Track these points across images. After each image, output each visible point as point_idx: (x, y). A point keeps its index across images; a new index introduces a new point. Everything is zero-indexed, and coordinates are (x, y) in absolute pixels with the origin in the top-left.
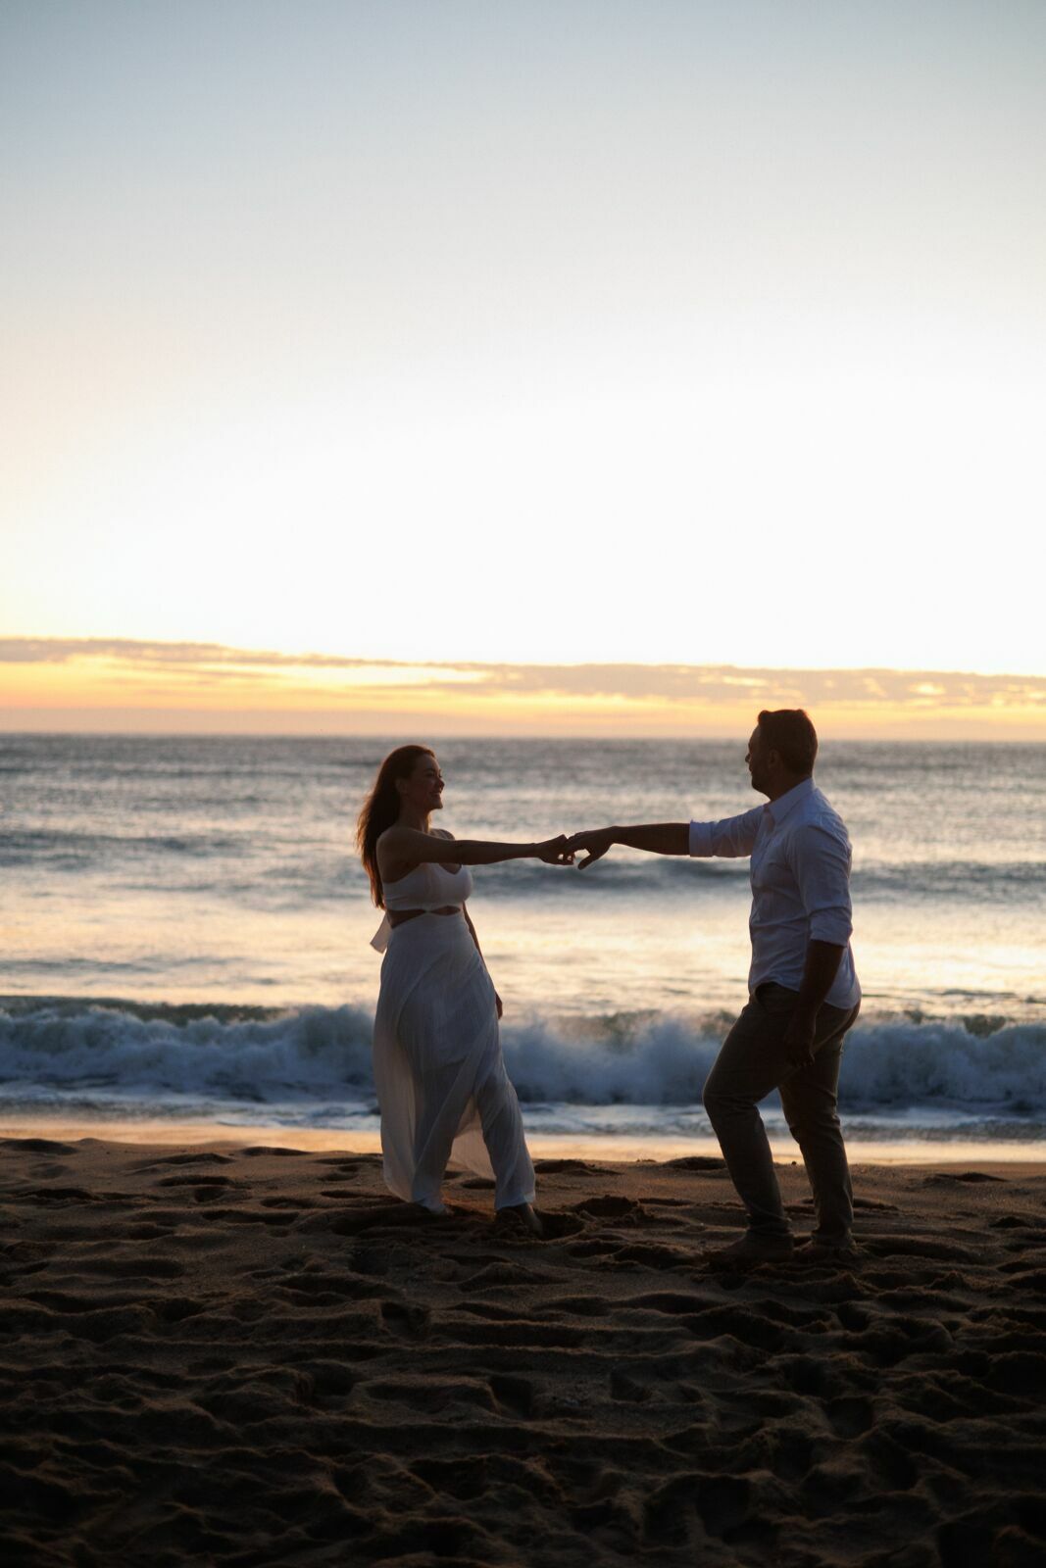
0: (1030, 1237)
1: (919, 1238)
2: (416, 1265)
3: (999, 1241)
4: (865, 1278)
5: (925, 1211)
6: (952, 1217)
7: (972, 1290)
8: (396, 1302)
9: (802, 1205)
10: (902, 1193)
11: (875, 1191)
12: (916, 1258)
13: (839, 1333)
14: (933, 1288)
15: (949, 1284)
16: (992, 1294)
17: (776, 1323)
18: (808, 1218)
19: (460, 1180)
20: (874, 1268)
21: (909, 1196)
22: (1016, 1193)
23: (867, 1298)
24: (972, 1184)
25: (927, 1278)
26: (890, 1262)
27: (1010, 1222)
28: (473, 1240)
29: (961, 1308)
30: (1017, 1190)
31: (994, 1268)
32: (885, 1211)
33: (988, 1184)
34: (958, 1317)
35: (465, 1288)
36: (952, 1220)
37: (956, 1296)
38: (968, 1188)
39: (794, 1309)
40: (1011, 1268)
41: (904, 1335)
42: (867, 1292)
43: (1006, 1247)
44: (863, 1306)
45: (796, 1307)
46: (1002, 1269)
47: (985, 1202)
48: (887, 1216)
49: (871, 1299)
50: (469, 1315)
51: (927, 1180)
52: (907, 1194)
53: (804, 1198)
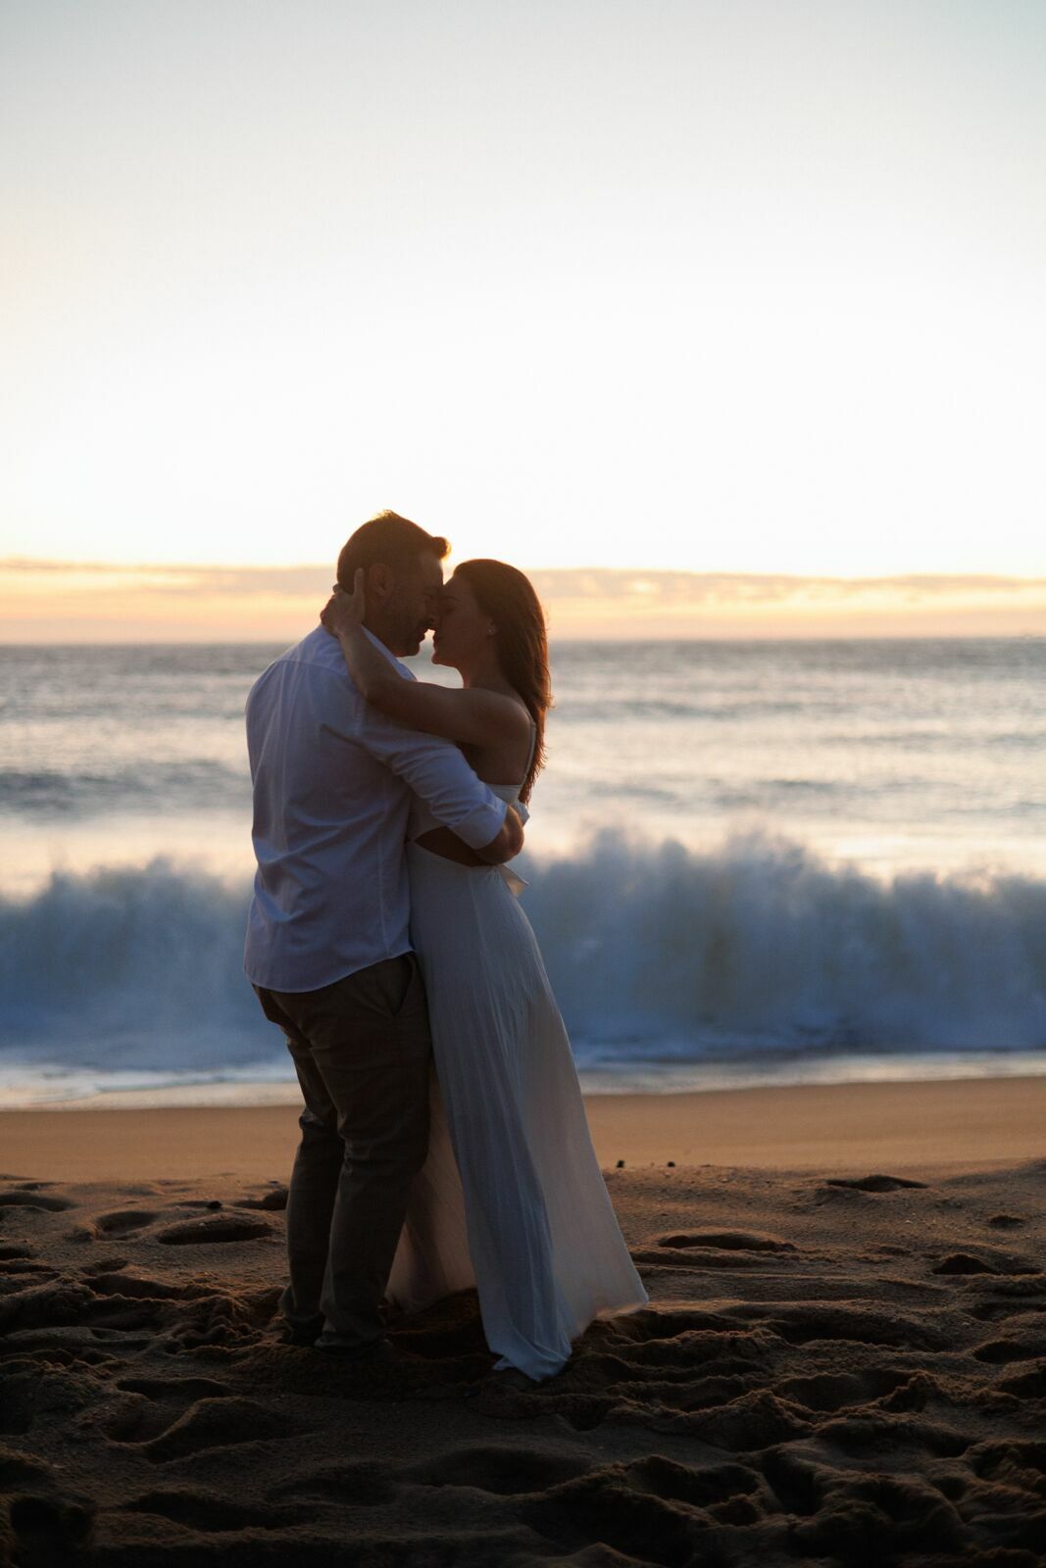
0: (999, 1290)
1: (844, 1305)
2: (80, 1407)
3: (957, 1301)
4: (784, 1390)
5: (835, 1249)
6: (876, 1257)
7: (954, 1405)
8: (39, 1494)
9: (661, 1250)
10: (791, 1217)
11: (752, 1216)
12: (851, 1343)
13: (780, 1521)
14: (893, 1407)
15: (918, 1397)
16: (987, 1409)
17: (672, 1505)
18: (671, 1273)
19: (156, 1228)
20: (794, 1368)
21: (802, 1221)
22: (945, 1206)
23: (800, 1434)
24: (883, 1195)
25: (881, 1382)
26: (814, 1354)
27: (960, 1265)
28: (172, 1348)
29: (948, 1447)
30: (945, 1202)
31: (967, 1353)
32: (779, 1254)
33: (901, 1192)
34: (957, 1469)
35: (156, 1454)
36: (877, 1263)
37: (937, 1422)
38: (877, 1203)
39: (693, 1468)
40: (997, 1354)
41: (882, 1517)
42: (799, 1422)
43: (969, 1311)
44: (801, 1451)
45: (696, 1464)
46: (979, 1355)
47: (909, 1228)
48: (783, 1263)
49: (807, 1436)
50: (162, 1522)
51: (820, 1192)
52: (798, 1218)
53: (660, 1235)
